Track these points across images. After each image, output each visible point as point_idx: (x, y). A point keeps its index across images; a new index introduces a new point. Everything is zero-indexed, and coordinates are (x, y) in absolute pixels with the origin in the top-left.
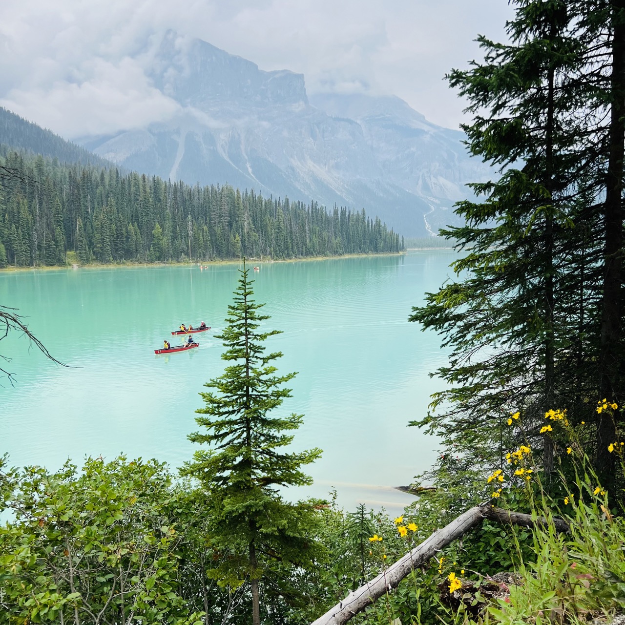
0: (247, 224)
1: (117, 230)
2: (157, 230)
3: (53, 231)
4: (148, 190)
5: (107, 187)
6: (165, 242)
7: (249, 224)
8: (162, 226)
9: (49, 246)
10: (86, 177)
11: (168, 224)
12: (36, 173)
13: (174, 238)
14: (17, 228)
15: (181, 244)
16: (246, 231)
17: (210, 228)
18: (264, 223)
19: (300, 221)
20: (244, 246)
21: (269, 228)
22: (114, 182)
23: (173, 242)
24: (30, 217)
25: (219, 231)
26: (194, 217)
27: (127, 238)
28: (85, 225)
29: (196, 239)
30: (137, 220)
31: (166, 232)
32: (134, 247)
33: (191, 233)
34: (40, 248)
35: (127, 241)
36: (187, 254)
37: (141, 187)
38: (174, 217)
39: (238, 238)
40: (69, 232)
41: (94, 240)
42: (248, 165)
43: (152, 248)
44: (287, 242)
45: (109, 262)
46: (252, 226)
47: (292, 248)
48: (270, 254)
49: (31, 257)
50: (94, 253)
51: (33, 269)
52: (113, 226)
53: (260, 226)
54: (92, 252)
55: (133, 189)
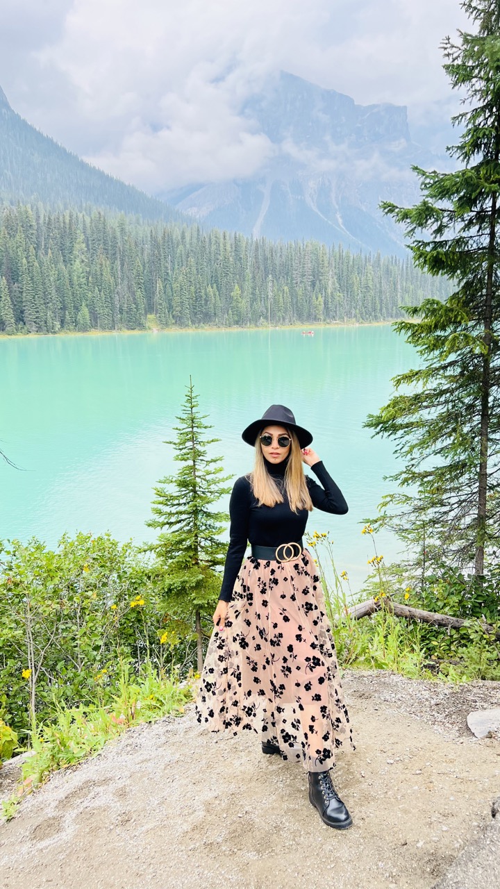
0: (331, 282)
1: (196, 292)
2: (236, 291)
3: (134, 293)
4: (228, 248)
5: (188, 246)
6: (244, 304)
7: (334, 284)
8: (241, 288)
9: (130, 310)
10: (167, 237)
11: (248, 285)
12: (118, 234)
13: (253, 300)
14: (100, 291)
15: (259, 307)
16: (329, 291)
17: (292, 288)
18: (350, 282)
19: (391, 279)
20: (326, 308)
21: (355, 288)
22: (195, 240)
23: (251, 305)
24: (112, 280)
25: (300, 292)
26: (275, 276)
27: (206, 301)
28: (165, 287)
29: (276, 301)
30: (216, 282)
31: (245, 294)
32: (212, 310)
33: (270, 294)
34: (121, 311)
35: (206, 304)
36: (266, 318)
37: (221, 245)
38: (254, 278)
39: (321, 300)
40: (150, 294)
41: (173, 303)
42: (338, 216)
43: (230, 312)
44: (375, 303)
45: (187, 326)
46: (337, 285)
47: (381, 310)
48: (355, 316)
49: (113, 321)
50: (173, 317)
51: (115, 333)
52: (193, 288)
53: (345, 284)
54: (171, 317)
55: (214, 247)
